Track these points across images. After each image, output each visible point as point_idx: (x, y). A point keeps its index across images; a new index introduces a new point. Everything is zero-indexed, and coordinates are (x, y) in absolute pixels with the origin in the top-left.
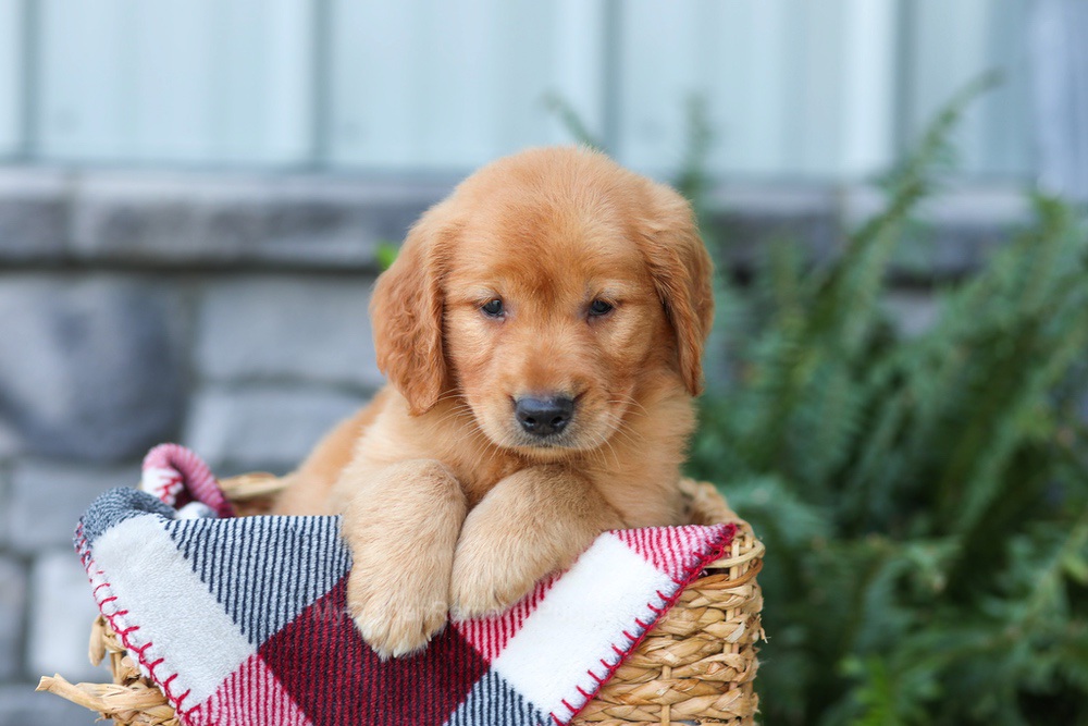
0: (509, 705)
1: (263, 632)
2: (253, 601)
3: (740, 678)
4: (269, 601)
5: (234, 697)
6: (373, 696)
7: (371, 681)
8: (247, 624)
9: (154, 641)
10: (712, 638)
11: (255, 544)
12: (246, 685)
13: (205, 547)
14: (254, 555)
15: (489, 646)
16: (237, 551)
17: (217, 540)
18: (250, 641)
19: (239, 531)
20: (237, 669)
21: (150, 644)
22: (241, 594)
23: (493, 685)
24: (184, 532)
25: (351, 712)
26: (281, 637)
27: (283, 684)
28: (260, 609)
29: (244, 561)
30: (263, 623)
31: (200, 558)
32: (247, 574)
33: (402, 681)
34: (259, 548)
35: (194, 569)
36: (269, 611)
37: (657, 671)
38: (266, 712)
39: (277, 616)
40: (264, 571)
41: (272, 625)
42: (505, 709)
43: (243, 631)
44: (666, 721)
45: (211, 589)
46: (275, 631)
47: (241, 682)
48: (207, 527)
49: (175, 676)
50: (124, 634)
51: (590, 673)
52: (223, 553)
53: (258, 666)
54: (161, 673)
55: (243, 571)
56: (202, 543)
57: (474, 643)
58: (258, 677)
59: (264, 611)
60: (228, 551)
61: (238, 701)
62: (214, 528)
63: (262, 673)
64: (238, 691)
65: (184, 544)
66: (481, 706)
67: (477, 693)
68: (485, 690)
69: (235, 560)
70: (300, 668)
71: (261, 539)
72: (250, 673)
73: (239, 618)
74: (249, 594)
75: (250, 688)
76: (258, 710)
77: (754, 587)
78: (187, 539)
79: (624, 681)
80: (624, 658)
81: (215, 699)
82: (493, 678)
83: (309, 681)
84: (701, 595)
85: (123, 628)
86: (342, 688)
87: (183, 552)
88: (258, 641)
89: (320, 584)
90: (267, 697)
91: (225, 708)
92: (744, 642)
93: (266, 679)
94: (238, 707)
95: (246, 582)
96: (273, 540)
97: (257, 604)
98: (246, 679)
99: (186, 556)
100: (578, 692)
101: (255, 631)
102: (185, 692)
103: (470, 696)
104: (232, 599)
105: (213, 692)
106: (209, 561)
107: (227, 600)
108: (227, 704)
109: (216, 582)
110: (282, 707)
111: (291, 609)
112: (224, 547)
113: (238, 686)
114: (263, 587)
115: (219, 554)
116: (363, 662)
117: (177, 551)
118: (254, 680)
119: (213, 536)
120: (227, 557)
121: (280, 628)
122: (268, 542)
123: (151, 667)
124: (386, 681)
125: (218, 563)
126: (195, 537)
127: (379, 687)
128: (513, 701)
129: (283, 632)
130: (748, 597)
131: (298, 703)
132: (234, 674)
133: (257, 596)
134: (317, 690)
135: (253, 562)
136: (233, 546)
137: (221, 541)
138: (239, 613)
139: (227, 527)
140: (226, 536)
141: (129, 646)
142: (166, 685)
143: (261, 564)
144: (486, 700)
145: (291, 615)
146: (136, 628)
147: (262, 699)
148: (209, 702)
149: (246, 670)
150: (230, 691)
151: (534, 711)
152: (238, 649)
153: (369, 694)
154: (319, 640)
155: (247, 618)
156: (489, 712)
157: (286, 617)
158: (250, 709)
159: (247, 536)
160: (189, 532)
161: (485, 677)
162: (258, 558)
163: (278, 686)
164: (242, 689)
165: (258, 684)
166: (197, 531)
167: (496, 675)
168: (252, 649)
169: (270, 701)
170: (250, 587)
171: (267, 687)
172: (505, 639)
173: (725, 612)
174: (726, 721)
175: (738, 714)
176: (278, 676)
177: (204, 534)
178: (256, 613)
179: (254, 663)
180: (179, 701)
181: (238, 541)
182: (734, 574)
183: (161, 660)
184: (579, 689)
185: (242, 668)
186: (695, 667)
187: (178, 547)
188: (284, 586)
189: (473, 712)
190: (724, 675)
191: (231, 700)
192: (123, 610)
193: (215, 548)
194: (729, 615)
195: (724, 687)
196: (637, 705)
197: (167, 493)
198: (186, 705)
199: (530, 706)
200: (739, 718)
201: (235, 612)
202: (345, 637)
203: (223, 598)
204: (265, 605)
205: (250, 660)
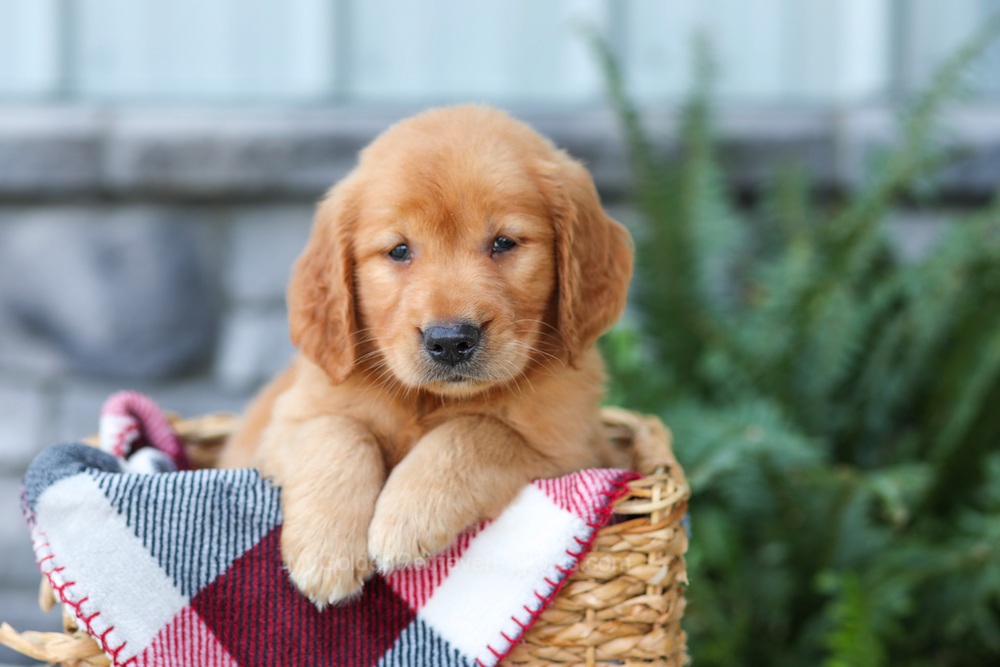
0: (436, 651)
1: (194, 585)
2: (184, 554)
3: (663, 619)
4: (200, 554)
5: (169, 647)
6: (303, 642)
7: (300, 628)
8: (179, 576)
9: (90, 595)
10: (633, 580)
11: (186, 499)
12: (180, 636)
13: (138, 503)
14: (184, 509)
15: (415, 596)
16: (168, 506)
17: (148, 496)
18: (183, 593)
19: (170, 486)
20: (171, 621)
21: (86, 599)
22: (173, 548)
23: (420, 633)
24: (117, 489)
25: (282, 658)
26: (212, 589)
27: (215, 634)
28: (191, 562)
29: (175, 515)
30: (194, 576)
31: (134, 513)
32: (178, 528)
33: (331, 628)
34: (189, 502)
35: (128, 524)
36: (200, 564)
37: (581, 614)
38: (199, 661)
39: (209, 568)
40: (195, 525)
41: (203, 577)
42: (432, 655)
43: (175, 583)
44: (591, 661)
45: (145, 544)
46: (207, 583)
47: (176, 633)
48: (139, 483)
49: (110, 629)
50: (61, 590)
51: (513, 619)
52: (155, 508)
53: (191, 617)
54: (98, 626)
55: (174, 525)
56: (135, 499)
57: (400, 592)
58: (191, 628)
59: (195, 564)
60: (160, 506)
61: (172, 652)
62: (147, 483)
63: (195, 624)
64: (172, 642)
65: (118, 501)
66: (409, 652)
67: (405, 640)
68: (412, 637)
69: (167, 515)
70: (232, 618)
71: (191, 492)
72: (183, 625)
73: (172, 571)
74: (180, 548)
75: (184, 639)
76: (192, 660)
77: (675, 530)
78: (120, 495)
79: (550, 624)
80: (546, 604)
81: (151, 651)
82: (420, 626)
83: (241, 631)
84: (622, 540)
85: (59, 584)
86: (274, 634)
87: (117, 509)
88: (190, 594)
89: (248, 536)
90: (200, 647)
91: (160, 659)
92: (666, 583)
93: (199, 629)
94: (173, 658)
95: (178, 536)
96: (203, 494)
97: (188, 558)
98: (179, 630)
99: (120, 512)
100: (503, 638)
101: (186, 584)
102: (121, 644)
103: (397, 643)
104: (165, 553)
105: (147, 643)
106: (142, 516)
107: (160, 555)
108: (162, 655)
109: (150, 536)
110: (215, 657)
111: (222, 561)
112: (155, 502)
113: (172, 637)
114: (193, 539)
115: (151, 509)
116: (293, 610)
117: (110, 508)
118: (187, 631)
119: (145, 492)
120: (159, 512)
121: (212, 579)
122: (198, 496)
123: (88, 621)
124: (316, 628)
125: (150, 518)
126: (127, 494)
127: (308, 633)
128: (439, 647)
129: (215, 584)
130: (669, 541)
131: (231, 652)
132: (168, 626)
133: (188, 550)
134: (249, 638)
135: (183, 516)
136: (165, 501)
137: (153, 496)
138: (172, 566)
139: (159, 482)
140: (157, 491)
141: (66, 601)
142: (103, 638)
143: (191, 517)
144: (413, 647)
145: (223, 566)
146: (72, 583)
147: (196, 649)
148: (145, 654)
149: (180, 621)
150: (165, 642)
151: (460, 656)
152: (171, 601)
153: (299, 641)
154: (251, 590)
155: (179, 571)
156: (416, 658)
157: (218, 569)
158: (184, 659)
159: (179, 491)
160: (122, 488)
161: (412, 625)
162: (188, 512)
163: (211, 636)
164: (176, 640)
165: (191, 635)
166: (129, 488)
167: (423, 623)
168: (184, 602)
169: (203, 651)
170: (181, 541)
171: (200, 638)
172: (431, 588)
173: (647, 555)
174: (650, 661)
175: (662, 653)
176: (211, 626)
177: (136, 491)
178: (187, 566)
179: (187, 614)
180: (116, 653)
181: (170, 496)
182: (655, 519)
183: (97, 614)
184: (503, 635)
185: (175, 620)
186: (618, 610)
187: (112, 504)
188: (215, 539)
189: (400, 658)
190: (647, 616)
191: (166, 650)
192: (60, 566)
193: (147, 503)
194: (652, 559)
195: (648, 628)
196: (563, 647)
197: (122, 442)
198: (123, 657)
199: (457, 652)
200: (663, 658)
201: (168, 565)
202: (275, 587)
203: (157, 552)
204: (196, 558)
205: (183, 612)
